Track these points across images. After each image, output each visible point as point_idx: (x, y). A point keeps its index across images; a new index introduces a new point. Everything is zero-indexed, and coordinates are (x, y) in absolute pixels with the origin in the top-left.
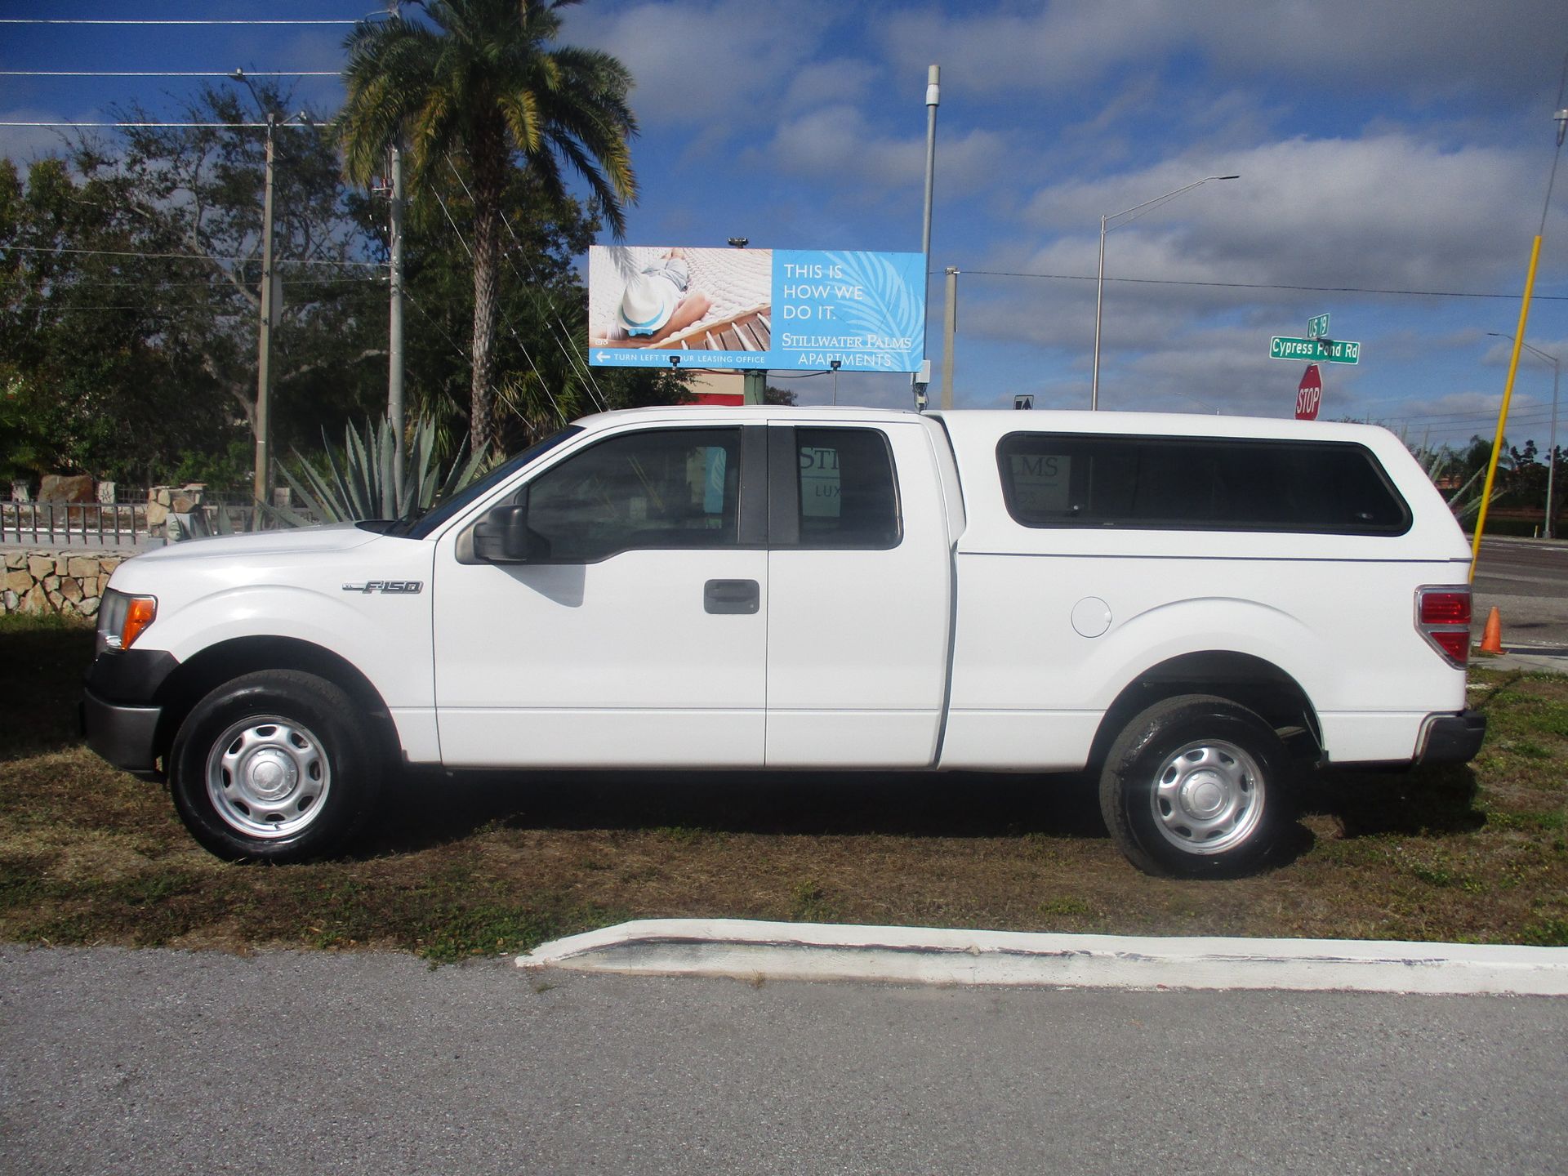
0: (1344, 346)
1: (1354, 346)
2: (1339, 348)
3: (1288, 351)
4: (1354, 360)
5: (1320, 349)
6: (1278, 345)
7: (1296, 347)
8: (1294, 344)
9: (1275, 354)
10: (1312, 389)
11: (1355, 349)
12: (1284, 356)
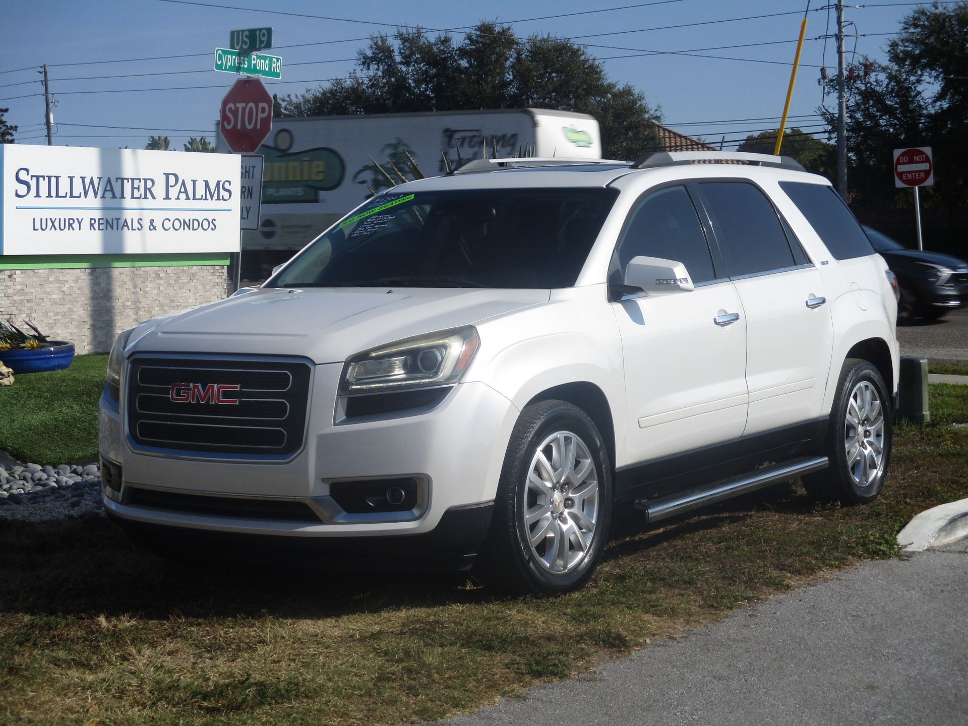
0: (271, 59)
1: (278, 59)
2: (267, 62)
3: (229, 64)
4: (278, 75)
5: (253, 62)
6: (220, 58)
7: (235, 60)
8: (234, 57)
9: (219, 67)
10: (252, 105)
11: (279, 63)
12: (226, 69)
